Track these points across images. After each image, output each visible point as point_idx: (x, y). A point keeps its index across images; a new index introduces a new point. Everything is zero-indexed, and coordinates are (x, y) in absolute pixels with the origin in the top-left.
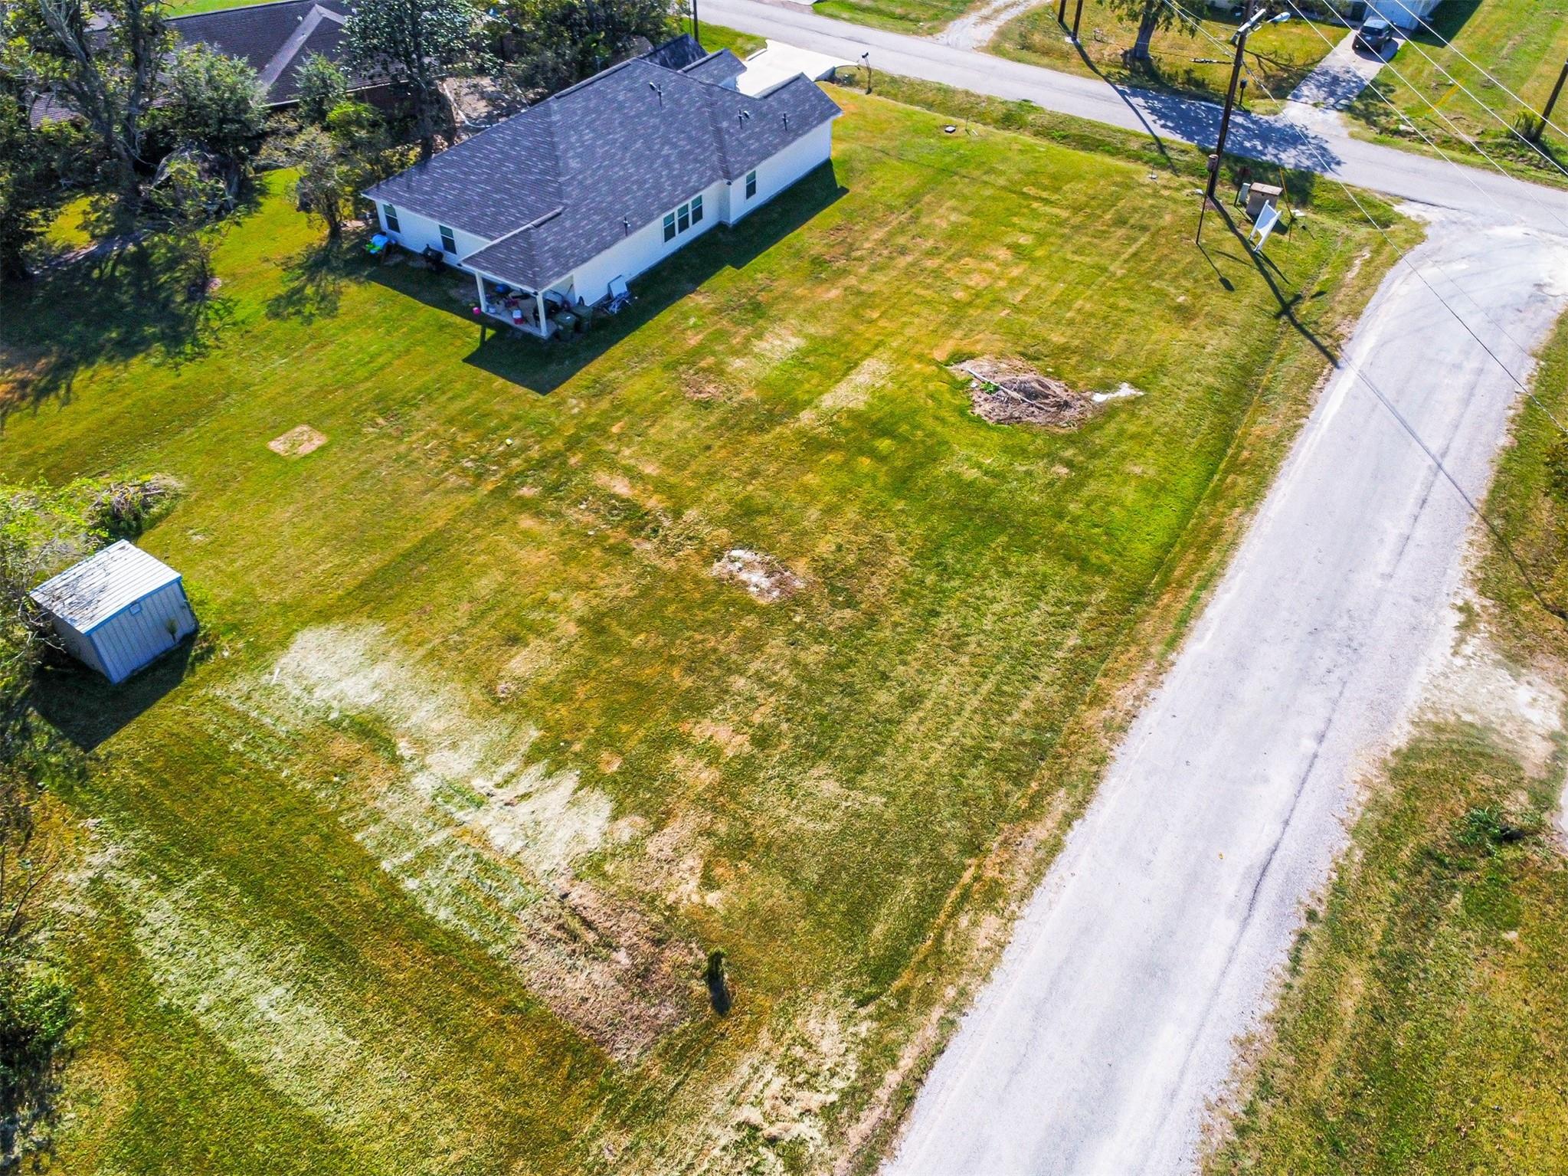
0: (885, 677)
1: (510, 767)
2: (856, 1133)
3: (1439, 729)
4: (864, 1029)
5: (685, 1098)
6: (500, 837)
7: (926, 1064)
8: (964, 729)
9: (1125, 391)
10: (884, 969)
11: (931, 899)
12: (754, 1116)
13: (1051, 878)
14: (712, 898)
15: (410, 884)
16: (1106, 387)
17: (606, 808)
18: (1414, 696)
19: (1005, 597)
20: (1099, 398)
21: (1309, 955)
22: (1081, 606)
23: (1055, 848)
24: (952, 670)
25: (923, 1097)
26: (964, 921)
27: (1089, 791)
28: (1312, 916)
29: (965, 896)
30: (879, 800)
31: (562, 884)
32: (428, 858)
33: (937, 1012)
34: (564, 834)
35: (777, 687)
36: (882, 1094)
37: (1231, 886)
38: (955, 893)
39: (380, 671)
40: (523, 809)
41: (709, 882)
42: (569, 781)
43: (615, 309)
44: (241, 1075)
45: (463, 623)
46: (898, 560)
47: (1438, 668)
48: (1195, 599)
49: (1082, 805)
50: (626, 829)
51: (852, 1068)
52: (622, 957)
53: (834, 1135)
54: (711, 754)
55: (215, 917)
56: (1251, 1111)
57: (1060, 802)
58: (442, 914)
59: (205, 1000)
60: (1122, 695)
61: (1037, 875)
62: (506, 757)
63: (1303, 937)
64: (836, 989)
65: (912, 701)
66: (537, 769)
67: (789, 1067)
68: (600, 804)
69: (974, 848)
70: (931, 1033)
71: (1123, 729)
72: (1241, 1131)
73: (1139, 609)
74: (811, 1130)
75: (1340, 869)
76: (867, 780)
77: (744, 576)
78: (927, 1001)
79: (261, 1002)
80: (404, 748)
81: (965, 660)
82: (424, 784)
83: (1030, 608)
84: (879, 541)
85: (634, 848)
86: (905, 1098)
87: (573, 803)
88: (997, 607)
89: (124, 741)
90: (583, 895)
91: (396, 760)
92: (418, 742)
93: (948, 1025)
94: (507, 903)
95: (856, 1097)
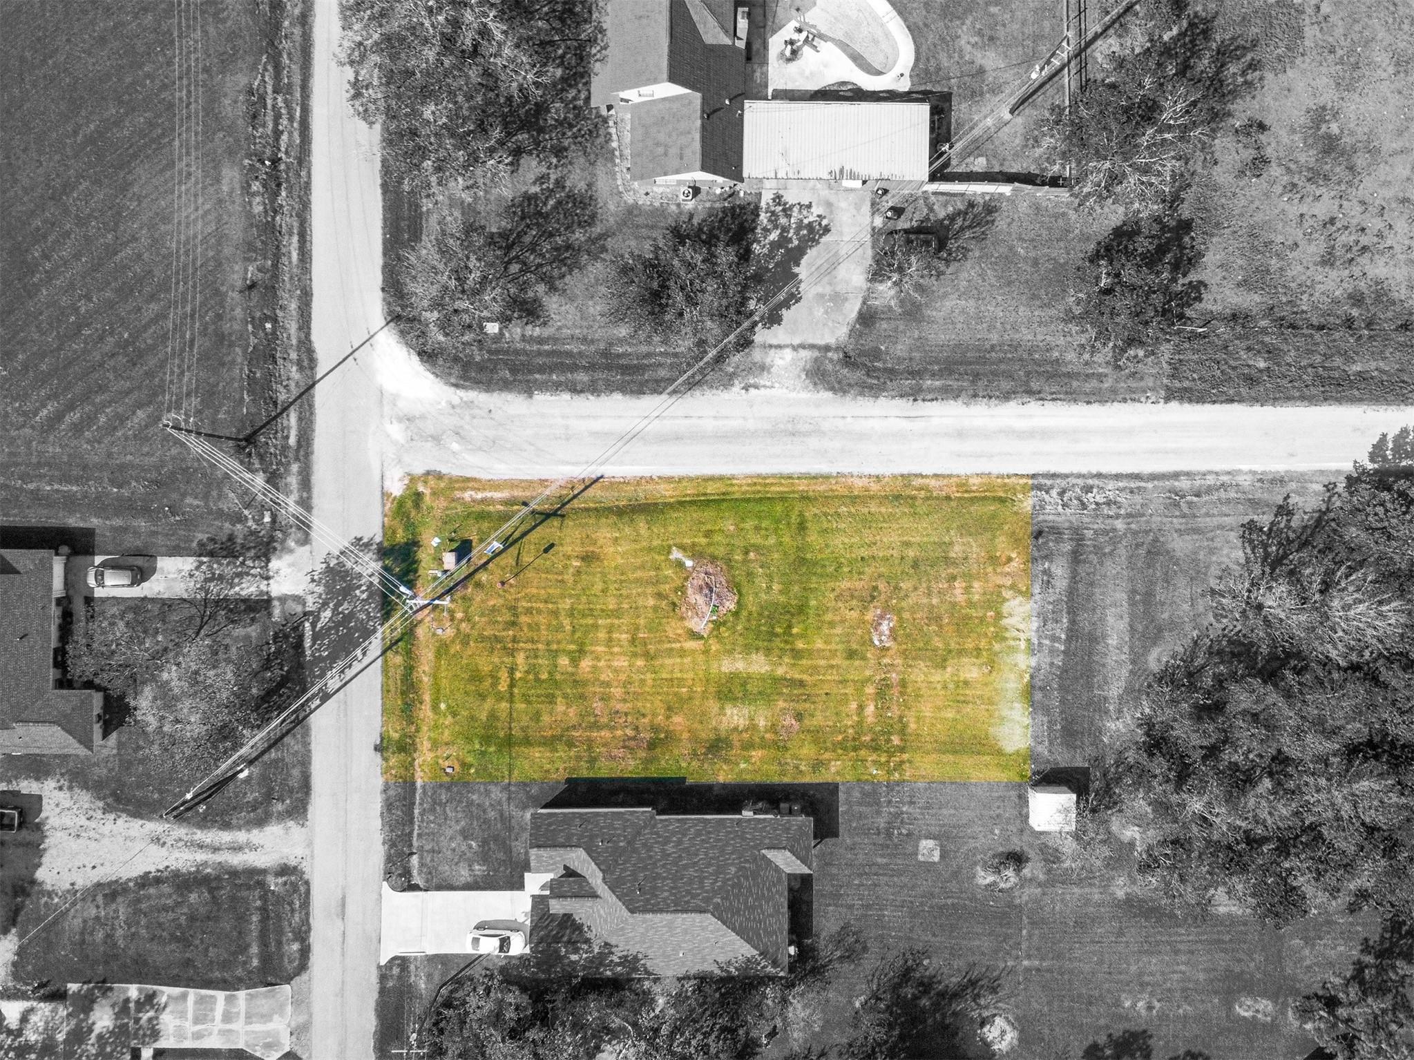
0: (902, 558)
1: (1012, 643)
2: (1049, 482)
3: (815, 384)
4: (1020, 496)
5: (1067, 525)
6: (1035, 625)
7: (1022, 476)
8: (906, 522)
9: (676, 554)
10: (1002, 500)
11: (972, 500)
12: (1060, 507)
13: (948, 472)
14: (1014, 555)
15: (1063, 636)
16: (680, 564)
17: (1007, 604)
18: (804, 395)
19: (838, 541)
20: (689, 563)
21: (929, 397)
22: (826, 514)
23: (936, 476)
24: (885, 540)
25: (1031, 472)
26: (974, 488)
27: (909, 475)
28: (915, 400)
29: (966, 491)
30: (952, 533)
31: (1037, 597)
32: (1054, 639)
33: (1006, 481)
34: (1022, 609)
35: (928, 588)
36: (1036, 482)
37: (918, 425)
38: (966, 495)
39: (1005, 713)
40: (1021, 627)
41: (1010, 560)
42: (1004, 622)
43: (760, 805)
44: (1132, 629)
45: (970, 706)
46: (845, 584)
47: (785, 390)
48: (799, 478)
49: (916, 475)
50: (1007, 594)
51: (1033, 493)
52: (1046, 566)
53: (1052, 487)
54: (968, 589)
55: (1105, 677)
56: (984, 397)
57: (917, 482)
58: (1065, 620)
59: (1123, 657)
60: (859, 483)
61: (950, 476)
62: (1009, 647)
63: (924, 400)
64: (1015, 509)
65: (907, 544)
66: (1007, 635)
67: (1042, 507)
68: (1005, 609)
69: (948, 498)
70: (1013, 480)
71: (877, 477)
72: (990, 397)
73: (811, 494)
74: (1054, 493)
75: (893, 397)
76: (947, 539)
77: (887, 632)
78: (1005, 485)
79: (1115, 643)
80: (1027, 677)
81: (878, 538)
82: (1033, 662)
83: (837, 529)
84: (837, 598)
85: (1013, 587)
86: (1033, 476)
87: (1011, 615)
88: (846, 540)
89: (1079, 763)
90: (1037, 590)
91: (1032, 677)
92: (1022, 677)
93: (1009, 476)
94: (1051, 607)
95: (1039, 488)
